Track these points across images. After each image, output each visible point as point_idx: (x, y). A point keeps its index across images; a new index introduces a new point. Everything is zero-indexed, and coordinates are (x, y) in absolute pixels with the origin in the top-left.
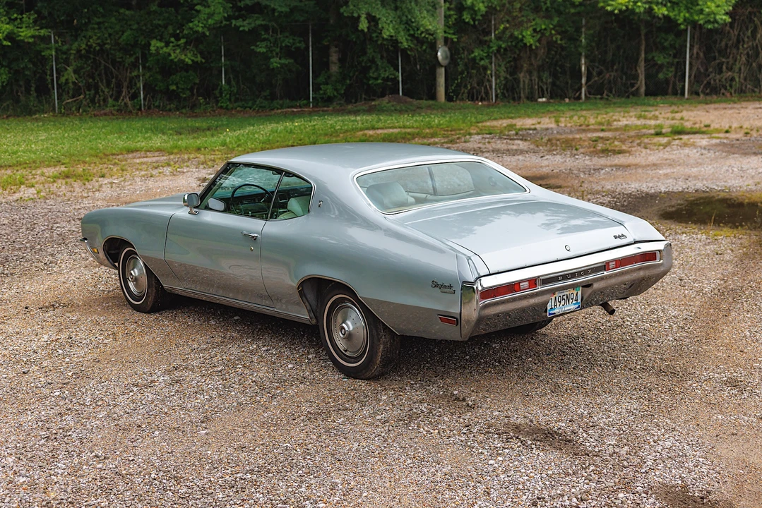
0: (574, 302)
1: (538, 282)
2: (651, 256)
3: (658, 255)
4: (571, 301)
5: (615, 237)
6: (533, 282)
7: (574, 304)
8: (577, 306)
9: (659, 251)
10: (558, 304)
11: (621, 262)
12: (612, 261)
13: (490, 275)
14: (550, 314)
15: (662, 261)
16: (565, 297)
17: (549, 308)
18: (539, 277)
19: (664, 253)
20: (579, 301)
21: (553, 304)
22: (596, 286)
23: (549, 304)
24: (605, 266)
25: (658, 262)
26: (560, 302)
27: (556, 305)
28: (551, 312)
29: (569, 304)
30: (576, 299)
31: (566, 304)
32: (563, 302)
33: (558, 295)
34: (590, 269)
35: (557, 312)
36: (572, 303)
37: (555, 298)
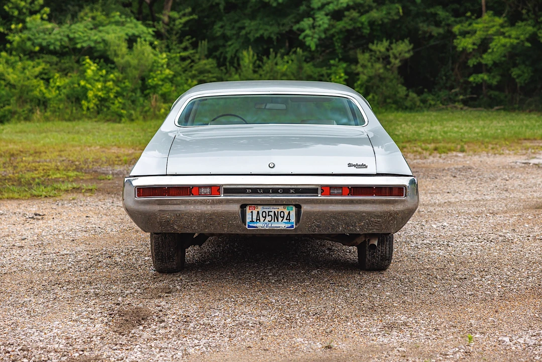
0: (285, 220)
1: (221, 190)
3: (405, 190)
6: (215, 189)
7: (285, 223)
8: (290, 225)
9: (405, 186)
13: (166, 175)
14: (249, 226)
15: (406, 197)
16: (272, 214)
17: (248, 220)
18: (223, 185)
19: (408, 189)
20: (292, 220)
21: (255, 217)
22: (307, 208)
23: (250, 216)
25: (403, 198)
26: (265, 217)
27: (259, 220)
28: (251, 225)
29: (278, 221)
30: (288, 218)
31: (274, 221)
32: (268, 218)
33: (260, 209)
34: (292, 189)
35: (260, 226)
36: (282, 221)
37: (258, 212)
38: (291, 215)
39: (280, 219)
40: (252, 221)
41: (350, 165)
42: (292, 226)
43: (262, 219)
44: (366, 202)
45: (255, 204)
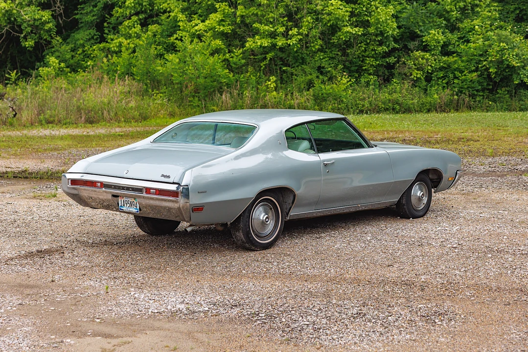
0: (135, 208)
8: (137, 210)
14: (120, 209)
16: (129, 202)
21: (122, 204)
23: (120, 202)
31: (130, 207)
32: (128, 205)
33: (125, 199)
34: (131, 188)
35: (125, 209)
38: (137, 204)
39: (133, 206)
40: (121, 206)
41: (163, 176)
42: (138, 212)
43: (126, 205)
44: (165, 200)
45: (122, 196)
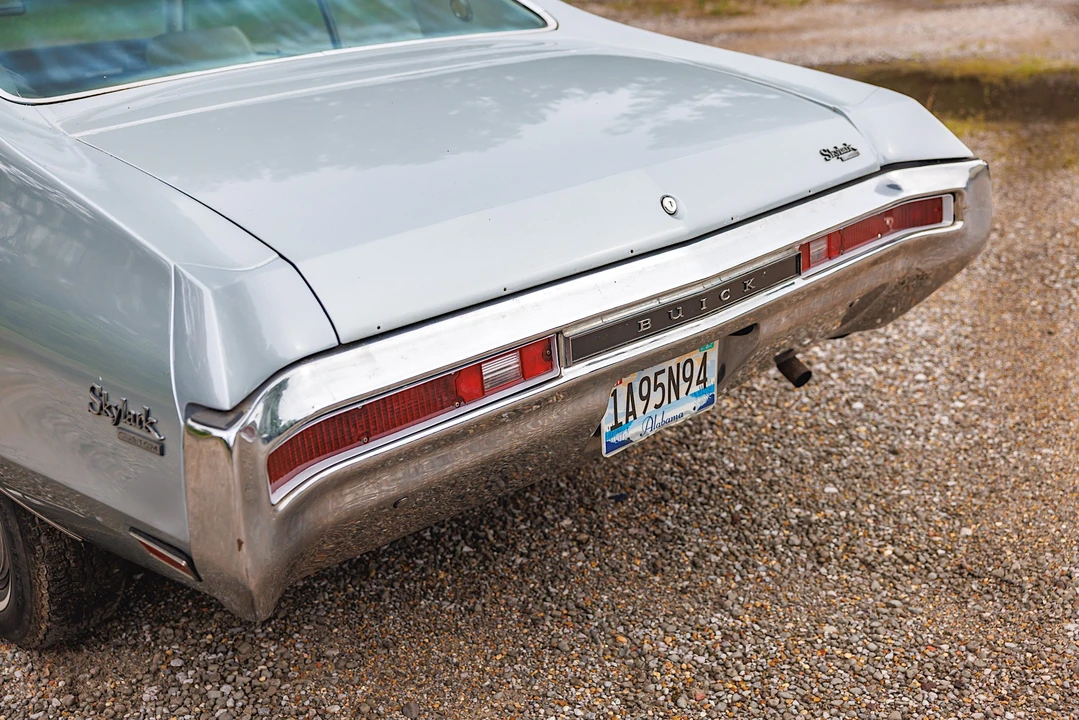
0: (695, 388)
1: (559, 351)
2: (927, 209)
3: (949, 205)
4: (683, 386)
5: (826, 154)
6: (537, 354)
7: (695, 395)
8: (705, 398)
9: (954, 193)
10: (640, 405)
11: (840, 240)
12: (816, 239)
13: (342, 347)
14: (611, 447)
15: (959, 225)
16: (663, 379)
17: (606, 427)
18: (559, 332)
19: (967, 200)
20: (712, 380)
21: (622, 409)
22: (765, 329)
23: (610, 411)
24: (797, 260)
25: (947, 227)
26: (647, 398)
27: (634, 413)
28: (613, 440)
29: (678, 399)
30: (702, 378)
31: (669, 402)
32: (655, 398)
35: (636, 434)
36: (687, 394)
37: (630, 386)
38: (708, 363)
39: (684, 388)
40: (617, 426)
42: (712, 400)
